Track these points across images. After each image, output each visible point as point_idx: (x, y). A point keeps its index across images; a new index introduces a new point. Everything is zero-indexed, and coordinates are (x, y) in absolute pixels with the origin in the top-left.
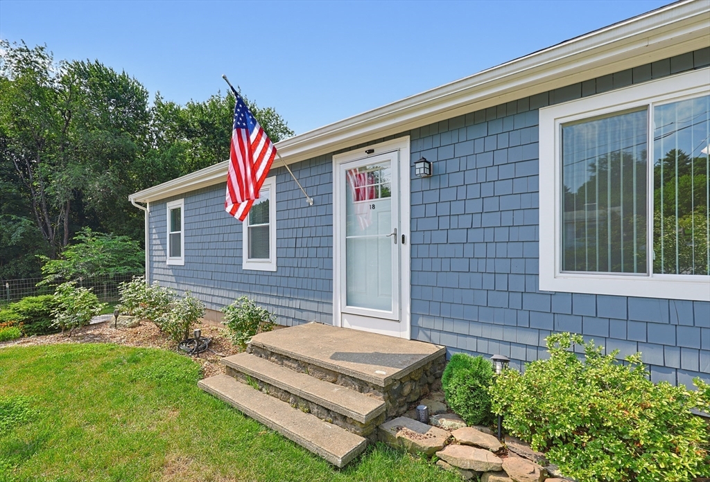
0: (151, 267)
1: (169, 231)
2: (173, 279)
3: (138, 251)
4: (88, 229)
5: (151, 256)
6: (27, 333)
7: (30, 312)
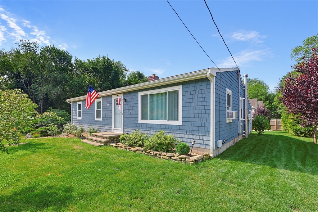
0: (72, 120)
1: (78, 110)
2: (79, 123)
3: (68, 115)
4: (51, 108)
5: (72, 117)
6: (42, 136)
7: (41, 131)
